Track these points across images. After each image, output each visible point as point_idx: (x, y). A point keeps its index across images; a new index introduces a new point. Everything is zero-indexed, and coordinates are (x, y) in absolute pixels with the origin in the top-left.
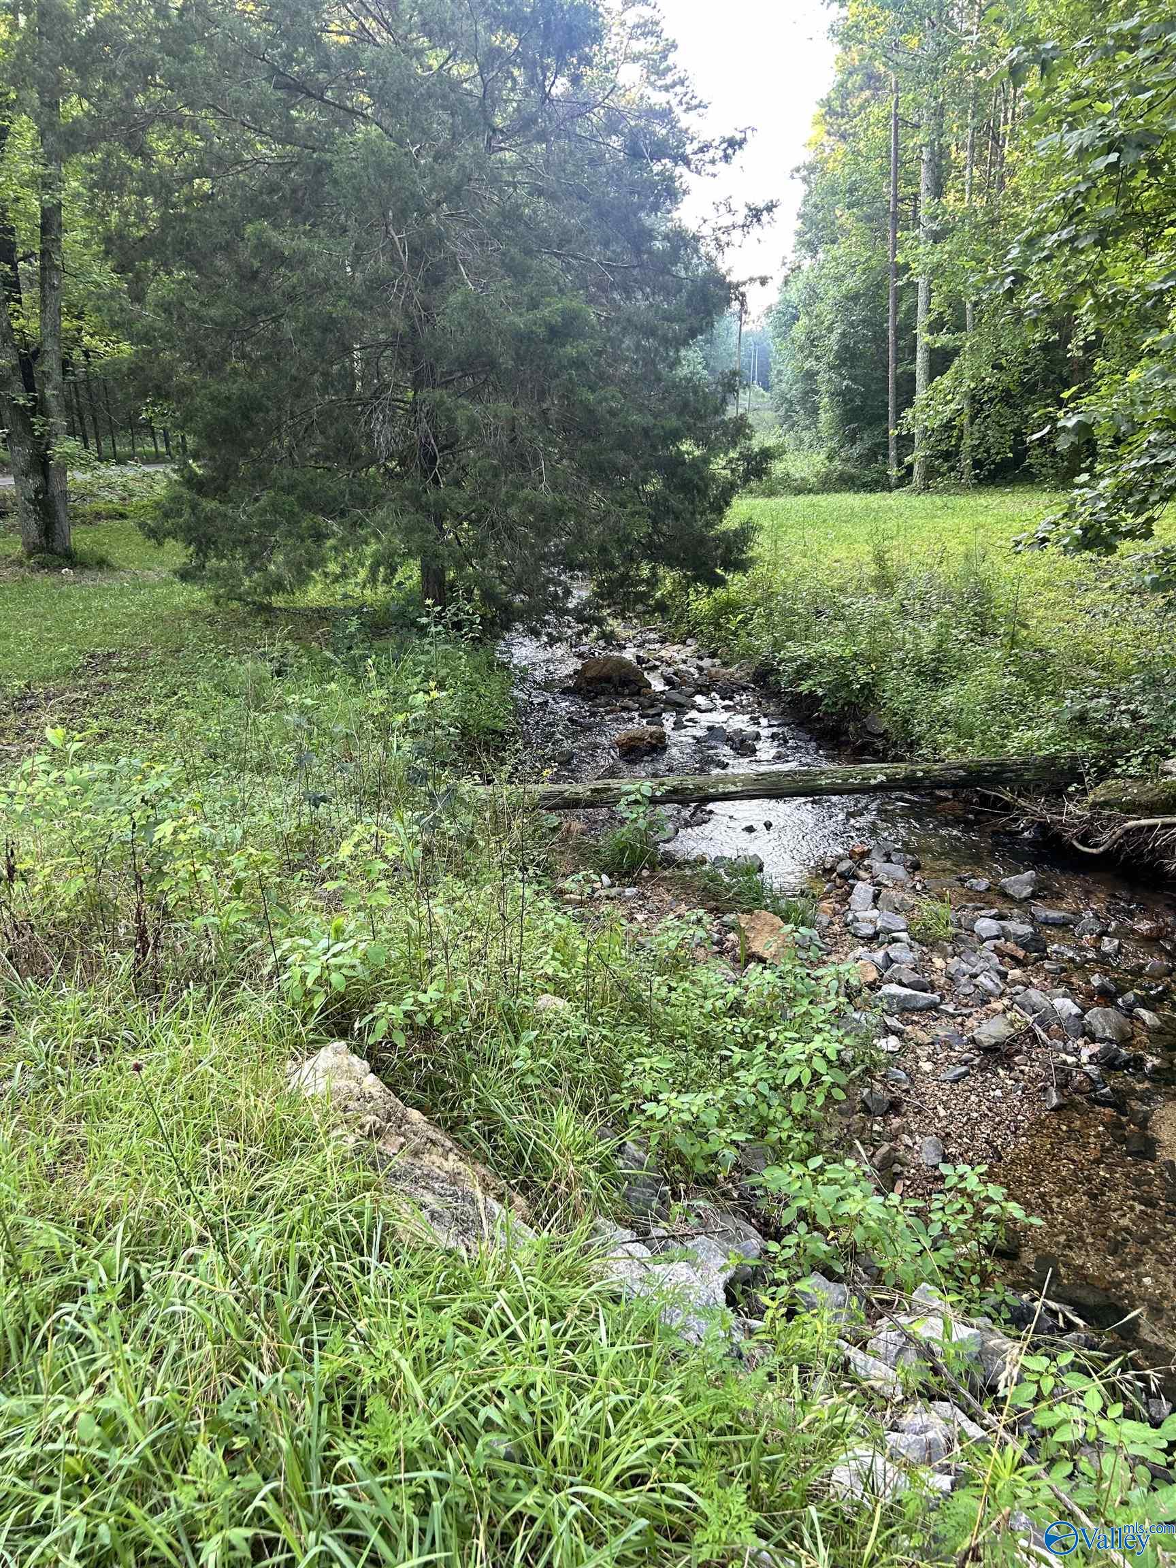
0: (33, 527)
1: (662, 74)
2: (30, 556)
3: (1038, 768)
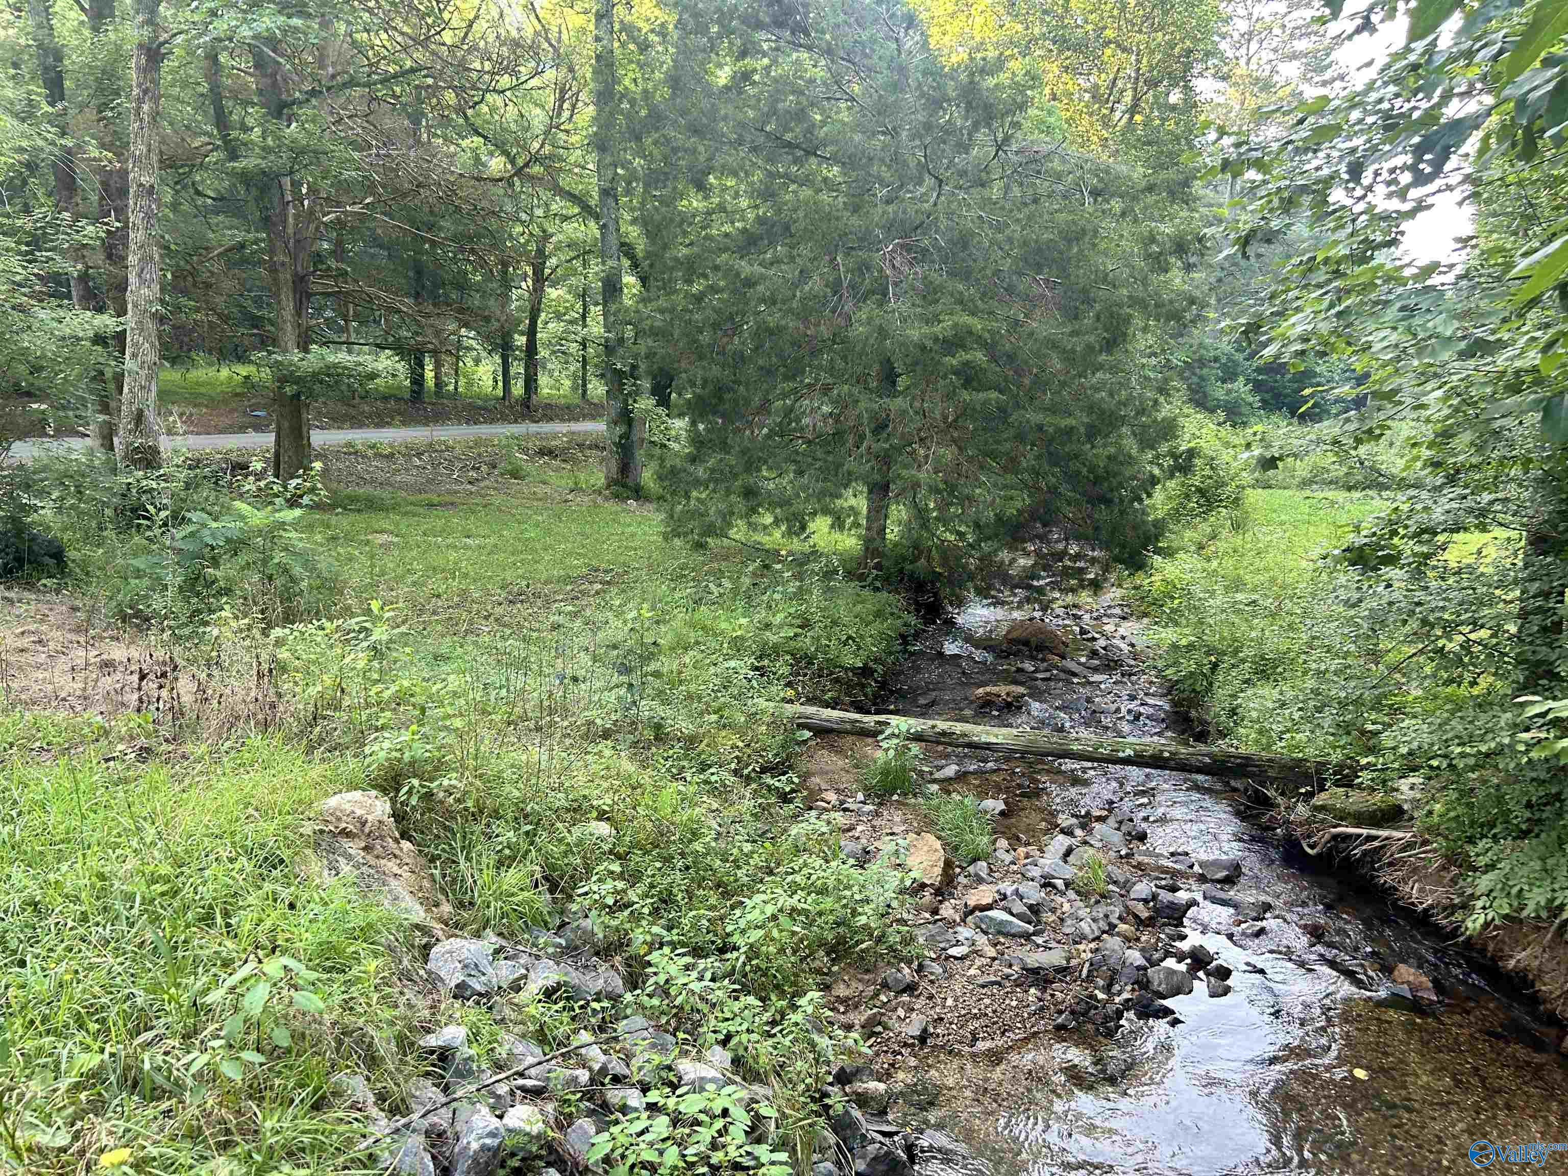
0: (614, 466)
1: (1323, 69)
2: (608, 487)
3: (1283, 767)
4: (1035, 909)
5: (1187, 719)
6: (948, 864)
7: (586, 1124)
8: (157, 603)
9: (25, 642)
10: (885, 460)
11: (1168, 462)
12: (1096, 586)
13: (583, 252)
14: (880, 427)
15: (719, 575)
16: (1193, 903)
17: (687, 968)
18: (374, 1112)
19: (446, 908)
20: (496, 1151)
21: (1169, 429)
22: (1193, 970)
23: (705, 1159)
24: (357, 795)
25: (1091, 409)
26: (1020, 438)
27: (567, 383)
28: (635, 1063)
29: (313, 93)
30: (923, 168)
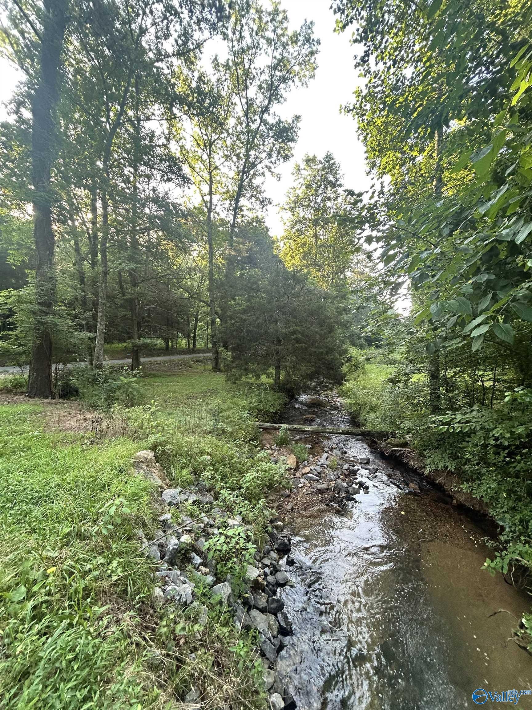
0: (214, 364)
2: (213, 369)
3: (379, 433)
4: (319, 473)
5: (355, 422)
6: (297, 462)
7: (203, 539)
8: (99, 403)
9: (66, 414)
10: (279, 361)
11: (346, 359)
12: (331, 389)
13: (207, 314)
14: (277, 353)
15: (239, 390)
16: (358, 470)
17: (230, 494)
18: (144, 540)
19: (168, 481)
20: (177, 549)
21: (345, 352)
22: (359, 487)
23: (234, 547)
24: (145, 451)
25: (326, 347)
26: (311, 355)
27: (203, 344)
28: (216, 521)
29: (143, 281)
30: (285, 293)
